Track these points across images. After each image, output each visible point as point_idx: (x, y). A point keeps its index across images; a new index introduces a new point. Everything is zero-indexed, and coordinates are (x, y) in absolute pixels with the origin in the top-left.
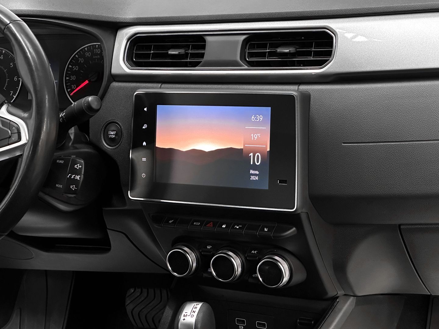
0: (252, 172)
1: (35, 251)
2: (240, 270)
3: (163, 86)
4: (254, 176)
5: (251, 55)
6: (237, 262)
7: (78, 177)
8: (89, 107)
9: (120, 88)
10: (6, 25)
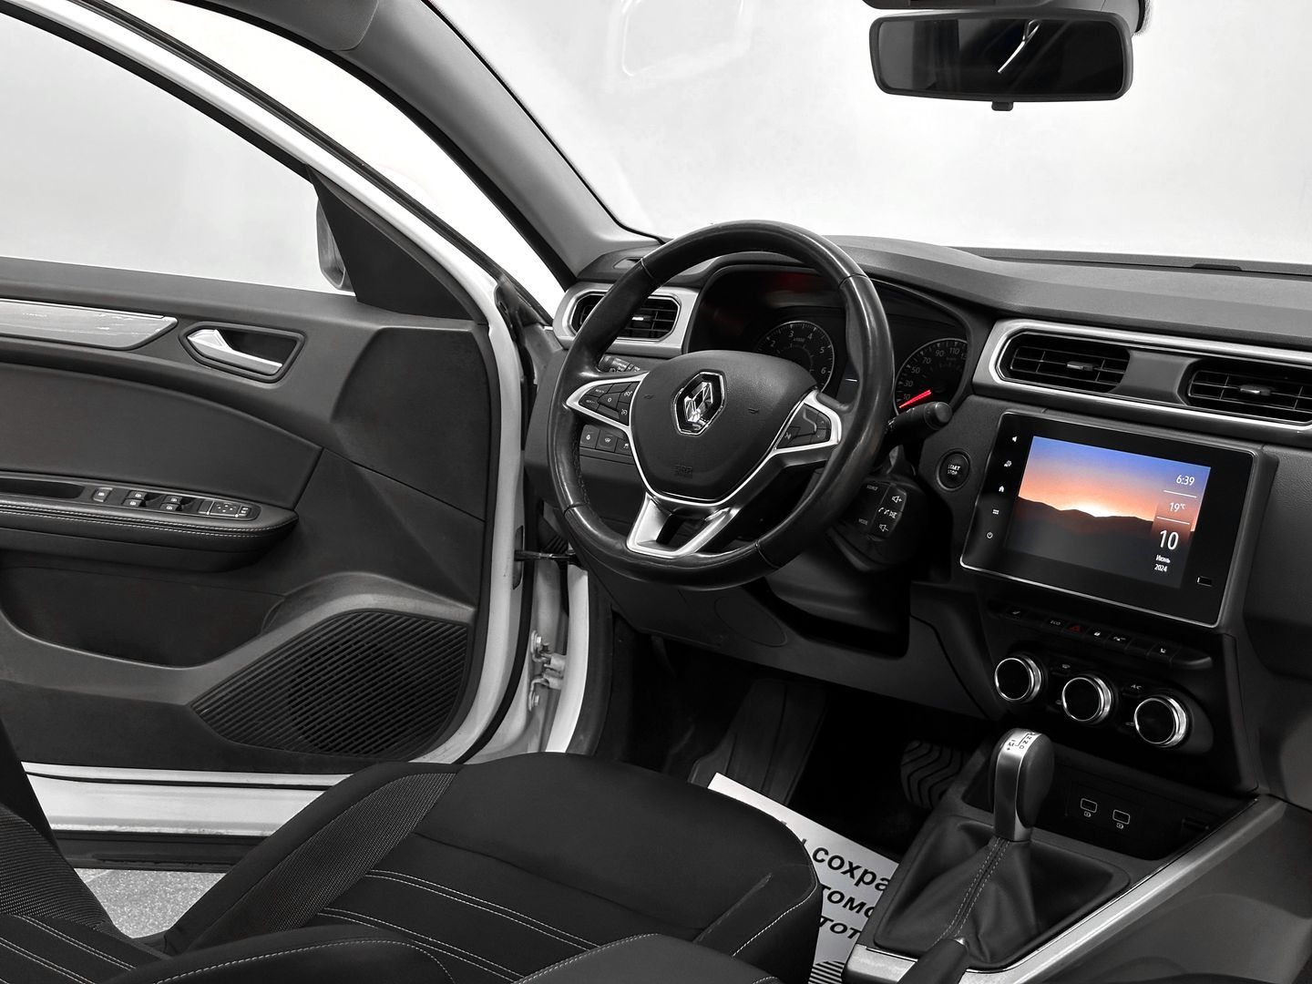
0: (1159, 558)
1: (789, 634)
2: (1107, 709)
3: (1048, 411)
4: (1162, 565)
5: (1197, 389)
6: (1105, 697)
7: (893, 515)
8: (933, 416)
9: (982, 405)
10: (845, 278)
